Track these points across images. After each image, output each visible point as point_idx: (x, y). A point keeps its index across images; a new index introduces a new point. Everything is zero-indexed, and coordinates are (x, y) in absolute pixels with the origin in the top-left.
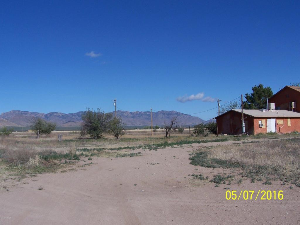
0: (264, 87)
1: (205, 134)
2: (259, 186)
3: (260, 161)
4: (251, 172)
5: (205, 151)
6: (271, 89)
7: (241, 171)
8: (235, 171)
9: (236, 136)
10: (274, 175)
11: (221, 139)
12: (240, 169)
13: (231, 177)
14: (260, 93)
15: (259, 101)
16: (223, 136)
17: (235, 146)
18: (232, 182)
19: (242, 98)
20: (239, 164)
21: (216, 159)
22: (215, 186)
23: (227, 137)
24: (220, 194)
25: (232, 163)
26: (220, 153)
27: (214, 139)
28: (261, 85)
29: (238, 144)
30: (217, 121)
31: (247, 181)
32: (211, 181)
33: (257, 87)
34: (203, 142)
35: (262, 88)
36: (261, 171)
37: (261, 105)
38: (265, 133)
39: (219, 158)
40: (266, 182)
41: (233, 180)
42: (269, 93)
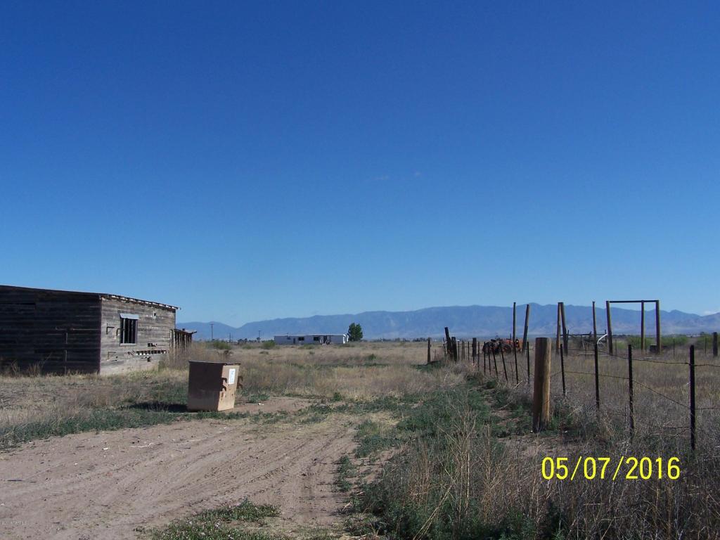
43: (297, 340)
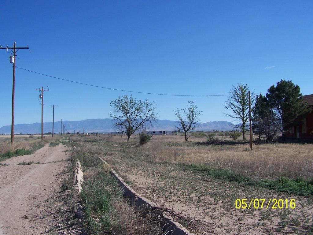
43: (152, 133)
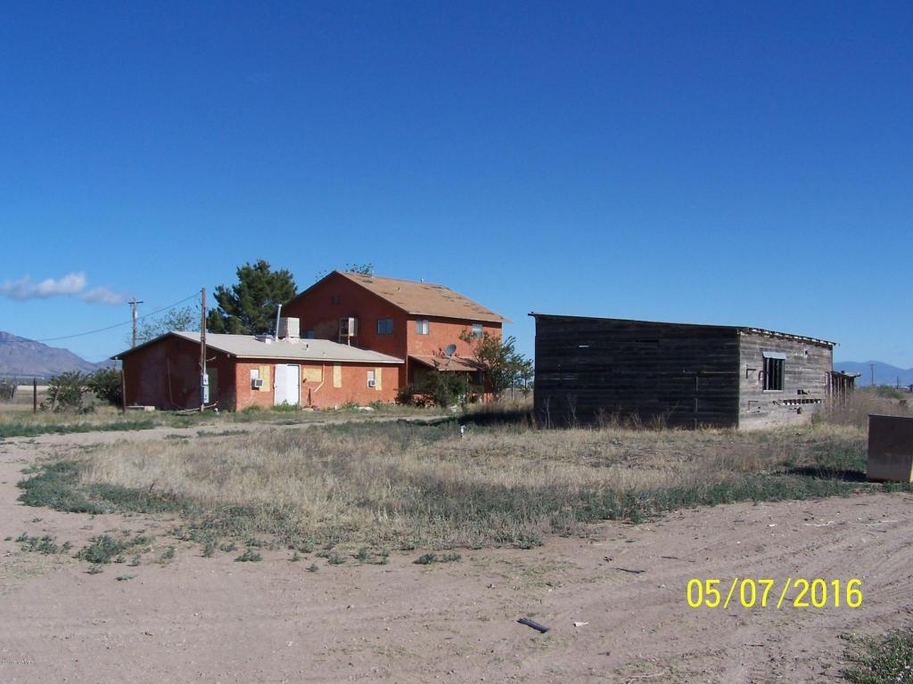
0: (272, 270)
1: (86, 405)
2: (224, 567)
3: (239, 491)
4: (207, 525)
5: (75, 460)
6: (291, 277)
7: (178, 523)
8: (157, 523)
9: (181, 412)
10: (274, 532)
11: (134, 421)
12: (176, 515)
13: (143, 541)
14: (260, 286)
15: (254, 309)
16: (139, 412)
17: (173, 445)
18: (144, 556)
19: (203, 299)
20: (174, 499)
21: (107, 485)
22: (89, 573)
23: (154, 417)
24: (100, 598)
25: (155, 499)
26: (121, 466)
27: (112, 422)
28: (264, 264)
29: (183, 439)
30: (124, 366)
31: (190, 552)
32: (78, 556)
33: (252, 268)
34: (77, 429)
35: (265, 272)
36: (235, 523)
37: (260, 322)
38: (267, 407)
39: (117, 483)
40: (245, 555)
41: (149, 550)
42: (285, 289)
